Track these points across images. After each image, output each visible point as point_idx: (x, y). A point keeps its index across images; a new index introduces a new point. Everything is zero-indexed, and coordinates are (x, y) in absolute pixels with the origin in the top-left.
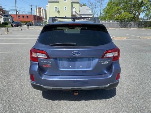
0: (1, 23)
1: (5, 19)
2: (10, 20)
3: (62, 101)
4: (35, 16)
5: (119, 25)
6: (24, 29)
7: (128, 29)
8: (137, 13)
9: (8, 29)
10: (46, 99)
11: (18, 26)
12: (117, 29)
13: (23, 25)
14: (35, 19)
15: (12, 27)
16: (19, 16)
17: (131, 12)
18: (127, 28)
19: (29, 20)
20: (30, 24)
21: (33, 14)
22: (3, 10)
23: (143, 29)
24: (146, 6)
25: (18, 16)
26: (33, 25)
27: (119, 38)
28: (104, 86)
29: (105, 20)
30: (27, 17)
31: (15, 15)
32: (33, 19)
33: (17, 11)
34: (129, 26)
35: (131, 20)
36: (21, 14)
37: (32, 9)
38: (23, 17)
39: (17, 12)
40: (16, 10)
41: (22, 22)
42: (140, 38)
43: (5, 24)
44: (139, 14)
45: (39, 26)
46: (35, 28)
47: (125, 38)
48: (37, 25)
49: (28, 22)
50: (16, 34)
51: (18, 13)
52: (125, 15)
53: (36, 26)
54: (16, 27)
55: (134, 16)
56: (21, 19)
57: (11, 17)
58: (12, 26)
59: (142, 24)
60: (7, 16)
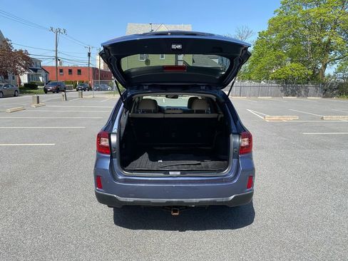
0: (22, 84)
1: (30, 77)
2: (41, 78)
3: (150, 231)
4: (95, 70)
5: (282, 91)
6: (72, 98)
7: (300, 99)
8: (320, 66)
9: (38, 97)
10: (119, 227)
11: (57, 90)
12: (276, 99)
13: (70, 88)
14: (95, 77)
15: (46, 93)
16: (61, 71)
17: (306, 63)
18: (299, 96)
19: (84, 77)
20: (85, 88)
21: (91, 66)
22: (30, 58)
23: (335, 100)
24: (340, 51)
25: (58, 71)
26: (90, 89)
27: (277, 117)
28: (224, 199)
29: (250, 79)
30: (79, 71)
31: (52, 67)
32: (91, 77)
33: (57, 59)
34: (303, 92)
35: (308, 80)
36: (65, 65)
37: (89, 54)
38: (70, 71)
39: (58, 62)
40: (56, 57)
41: (67, 83)
42: (322, 118)
43: (31, 87)
44: (325, 67)
45: (103, 92)
46: (96, 96)
47: (291, 118)
48: (98, 90)
49: (79, 82)
50: (55, 109)
51: (61, 63)
52: (292, 70)
53: (97, 92)
54: (54, 93)
55: (314, 72)
56: (66, 77)
57: (43, 73)
58: (46, 91)
59: (332, 89)
60: (35, 70)
